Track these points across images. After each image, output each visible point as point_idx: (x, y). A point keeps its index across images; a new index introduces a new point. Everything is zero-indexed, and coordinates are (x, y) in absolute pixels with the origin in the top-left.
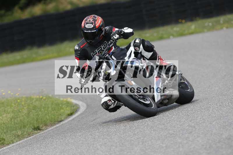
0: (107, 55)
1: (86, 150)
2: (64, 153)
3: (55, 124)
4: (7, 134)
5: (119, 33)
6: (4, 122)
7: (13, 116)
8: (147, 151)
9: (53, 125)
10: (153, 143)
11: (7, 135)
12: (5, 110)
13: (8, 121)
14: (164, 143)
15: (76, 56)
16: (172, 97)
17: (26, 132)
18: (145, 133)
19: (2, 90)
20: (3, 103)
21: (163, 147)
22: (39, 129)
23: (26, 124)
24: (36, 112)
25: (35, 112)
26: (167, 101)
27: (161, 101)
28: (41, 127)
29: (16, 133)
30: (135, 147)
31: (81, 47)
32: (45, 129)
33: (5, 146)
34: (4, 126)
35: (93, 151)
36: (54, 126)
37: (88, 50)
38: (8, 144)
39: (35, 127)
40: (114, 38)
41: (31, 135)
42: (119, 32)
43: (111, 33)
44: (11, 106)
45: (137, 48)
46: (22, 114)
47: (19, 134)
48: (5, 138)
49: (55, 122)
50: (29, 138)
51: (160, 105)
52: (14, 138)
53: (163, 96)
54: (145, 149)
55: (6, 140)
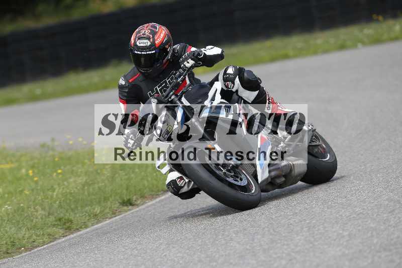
0: (173, 97)
1: (211, 241)
2: (174, 246)
3: (158, 196)
4: (76, 212)
5: (195, 57)
6: (71, 190)
7: (86, 180)
8: (316, 243)
9: (154, 196)
10: (326, 229)
11: (75, 214)
12: (73, 171)
13: (79, 190)
14: (345, 228)
17: (110, 208)
18: (313, 212)
19: (69, 137)
20: (69, 159)
21: (343, 237)
22: (131, 204)
23: (108, 195)
24: (126, 175)
25: (124, 174)
26: (283, 179)
27: (270, 180)
28: (134, 199)
29: (92, 210)
30: (295, 236)
31: (130, 81)
32: (142, 203)
33: (72, 233)
34: (71, 198)
35: (223, 242)
36: (156, 198)
37: (143, 85)
38: (78, 230)
39: (124, 200)
40: (185, 65)
41: (117, 214)
42: (195, 55)
43: (181, 57)
44: (83, 164)
45: (230, 84)
46: (103, 178)
47: (96, 212)
48: (73, 219)
49: (158, 191)
50: (114, 219)
52: (87, 218)
53: (273, 170)
54: (312, 239)
55: (75, 222)
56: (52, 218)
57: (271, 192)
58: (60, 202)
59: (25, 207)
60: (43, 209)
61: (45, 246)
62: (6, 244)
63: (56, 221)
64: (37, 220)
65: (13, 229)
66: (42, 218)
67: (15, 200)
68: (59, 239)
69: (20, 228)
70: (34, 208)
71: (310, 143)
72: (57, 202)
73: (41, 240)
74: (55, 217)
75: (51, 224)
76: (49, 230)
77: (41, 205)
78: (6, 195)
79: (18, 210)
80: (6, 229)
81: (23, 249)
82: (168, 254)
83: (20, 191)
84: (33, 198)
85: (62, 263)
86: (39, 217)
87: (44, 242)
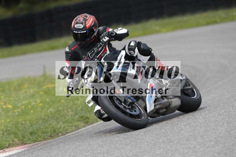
4: (91, 113)
15: (67, 59)
16: (171, 106)
26: (165, 110)
27: (155, 111)
30: (220, 128)
31: (72, 49)
33: (89, 125)
37: (80, 52)
38: (92, 123)
40: (103, 40)
42: (109, 34)
43: (101, 35)
45: (132, 52)
51: (155, 115)
53: (158, 105)
54: (230, 130)
55: (91, 119)
56: (77, 117)
57: (157, 118)
58: (82, 107)
59: (62, 110)
60: (72, 111)
61: (73, 133)
62: (50, 131)
63: (80, 118)
64: (69, 117)
65: (55, 122)
66: (71, 116)
67: (56, 106)
68: (81, 128)
69: (59, 122)
70: (67, 111)
71: (184, 87)
72: (80, 107)
73: (71, 129)
74: (79, 116)
75: (77, 120)
76: (75, 123)
77: (71, 108)
78: (51, 103)
79: (58, 111)
80: (50, 122)
81: (60, 134)
82: (145, 138)
83: (59, 100)
84: (66, 104)
85: (83, 143)
86: (70, 116)
87: (72, 130)
